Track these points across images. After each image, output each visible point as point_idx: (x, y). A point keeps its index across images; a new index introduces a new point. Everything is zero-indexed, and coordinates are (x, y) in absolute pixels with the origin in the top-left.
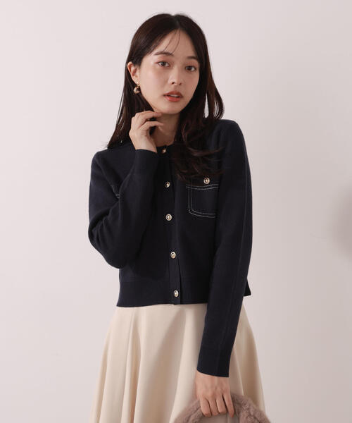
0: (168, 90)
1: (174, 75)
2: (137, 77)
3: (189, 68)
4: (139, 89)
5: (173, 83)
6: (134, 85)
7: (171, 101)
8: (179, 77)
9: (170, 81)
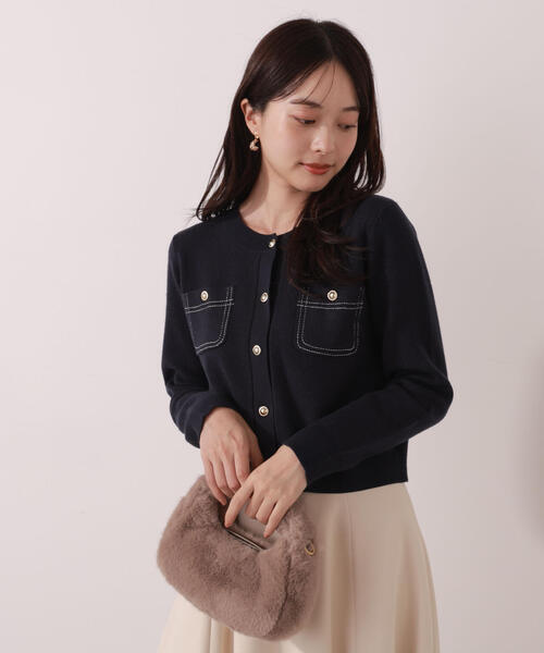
1: (320, 139)
2: (255, 123)
4: (258, 144)
5: (318, 151)
9: (314, 147)
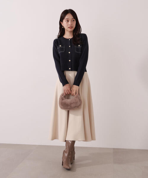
0: (69, 26)
3: (74, 20)
6: (62, 26)
7: (70, 29)
8: (71, 23)
9: (69, 24)
